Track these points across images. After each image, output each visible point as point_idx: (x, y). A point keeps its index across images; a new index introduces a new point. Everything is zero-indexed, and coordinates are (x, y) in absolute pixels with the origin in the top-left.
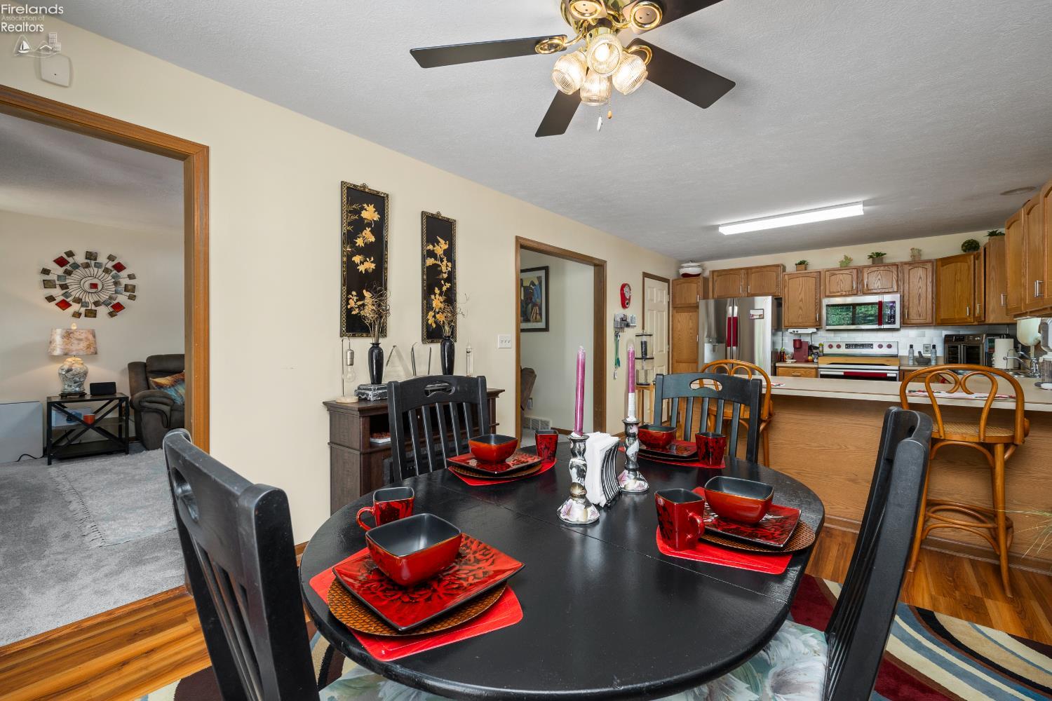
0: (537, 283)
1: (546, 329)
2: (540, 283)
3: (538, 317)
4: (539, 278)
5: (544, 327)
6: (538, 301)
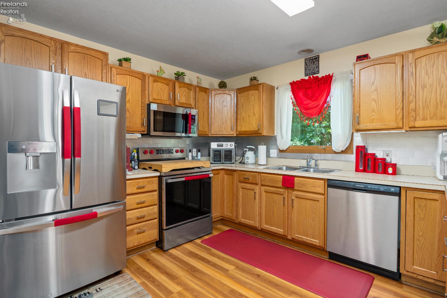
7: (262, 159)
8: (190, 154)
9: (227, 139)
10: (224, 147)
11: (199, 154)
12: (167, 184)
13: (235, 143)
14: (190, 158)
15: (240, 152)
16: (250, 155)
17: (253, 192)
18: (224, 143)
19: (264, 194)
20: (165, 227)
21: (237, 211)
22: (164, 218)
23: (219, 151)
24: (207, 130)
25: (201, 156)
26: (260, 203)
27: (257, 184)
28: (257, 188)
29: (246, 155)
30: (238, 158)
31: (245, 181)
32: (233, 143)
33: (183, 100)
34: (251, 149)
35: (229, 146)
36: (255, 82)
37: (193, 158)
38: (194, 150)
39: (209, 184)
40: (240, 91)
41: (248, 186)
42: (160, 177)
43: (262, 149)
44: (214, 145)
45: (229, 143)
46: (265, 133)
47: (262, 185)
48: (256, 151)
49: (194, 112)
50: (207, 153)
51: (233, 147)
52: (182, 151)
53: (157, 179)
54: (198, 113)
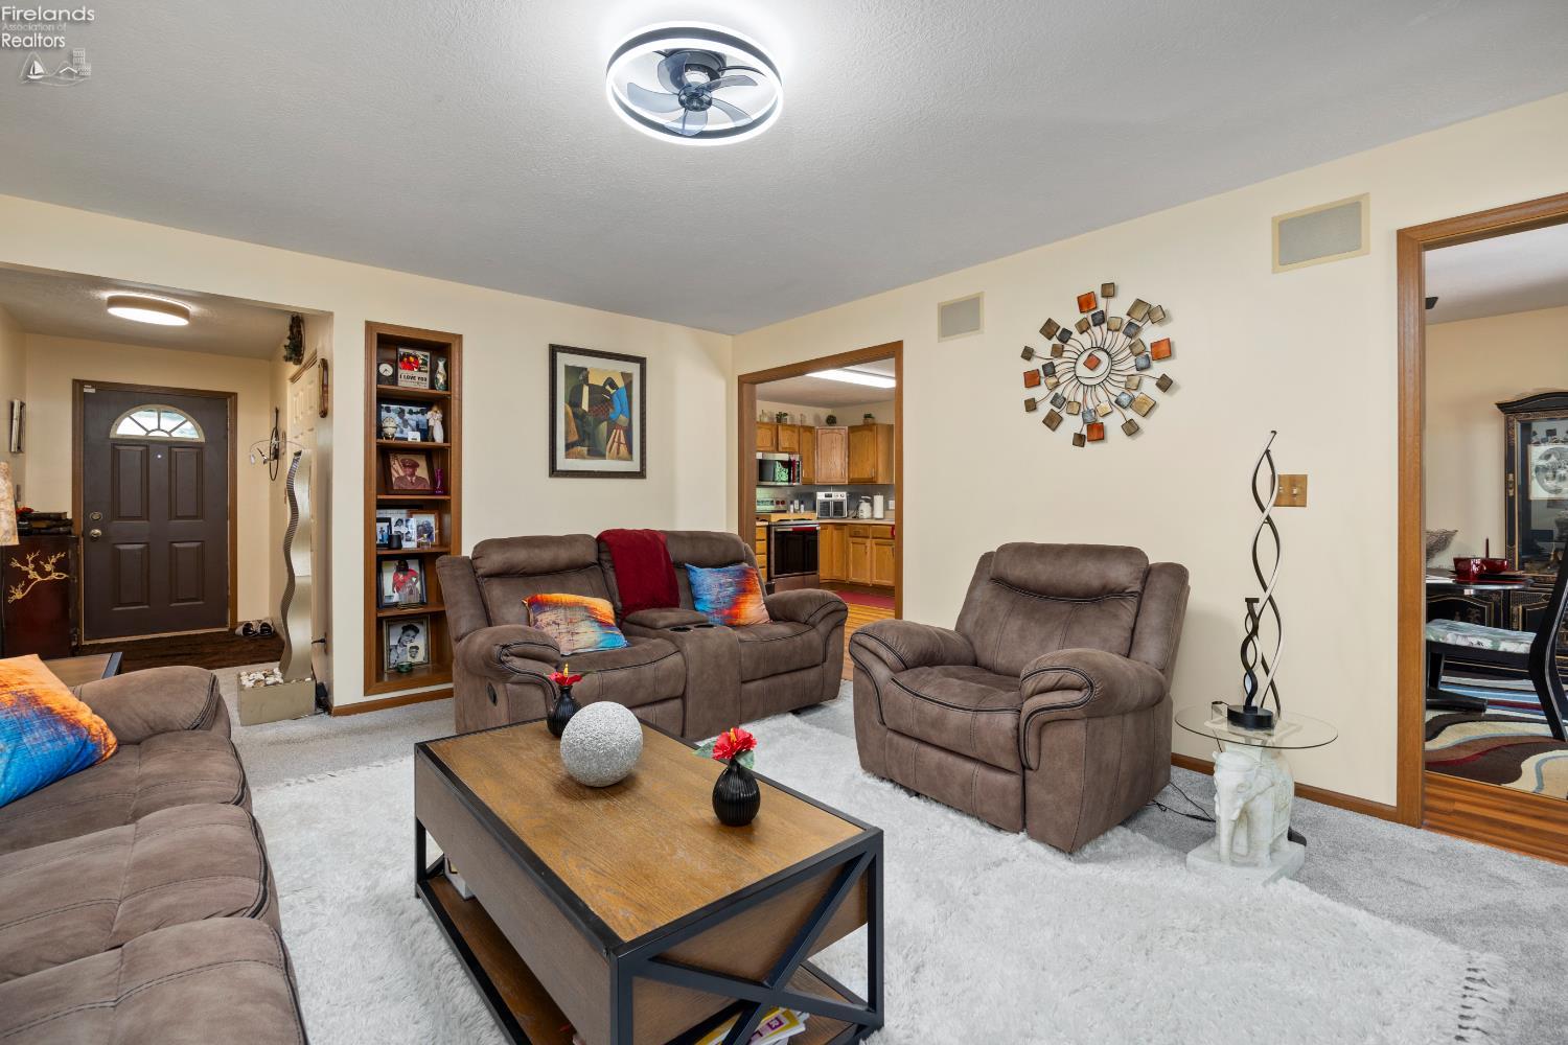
0: (620, 383)
1: (640, 474)
2: (629, 386)
3: (623, 449)
4: (627, 377)
5: (637, 468)
6: (623, 419)
7: (879, 513)
8: (792, 506)
9: (838, 487)
10: (833, 498)
11: (802, 506)
12: (776, 532)
13: (849, 493)
14: (792, 511)
15: (853, 505)
16: (865, 508)
17: (863, 547)
18: (833, 493)
19: (874, 547)
20: (773, 575)
21: (848, 570)
22: (773, 569)
23: (828, 503)
24: (811, 476)
25: (805, 509)
26: (871, 557)
27: (867, 537)
28: (868, 542)
29: (860, 508)
30: (851, 512)
31: (856, 535)
32: (845, 493)
33: (787, 445)
34: (867, 501)
35: (840, 496)
36: (870, 420)
37: (795, 511)
38: (796, 502)
39: (815, 543)
40: (853, 429)
41: (860, 540)
42: (769, 527)
43: (879, 500)
44: (821, 496)
45: (839, 493)
46: (880, 481)
47: (874, 538)
48: (871, 503)
49: (796, 458)
50: (812, 506)
51: (845, 498)
52: (783, 503)
53: (765, 529)
54: (801, 458)
